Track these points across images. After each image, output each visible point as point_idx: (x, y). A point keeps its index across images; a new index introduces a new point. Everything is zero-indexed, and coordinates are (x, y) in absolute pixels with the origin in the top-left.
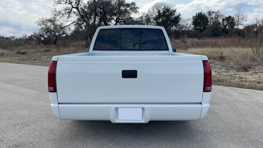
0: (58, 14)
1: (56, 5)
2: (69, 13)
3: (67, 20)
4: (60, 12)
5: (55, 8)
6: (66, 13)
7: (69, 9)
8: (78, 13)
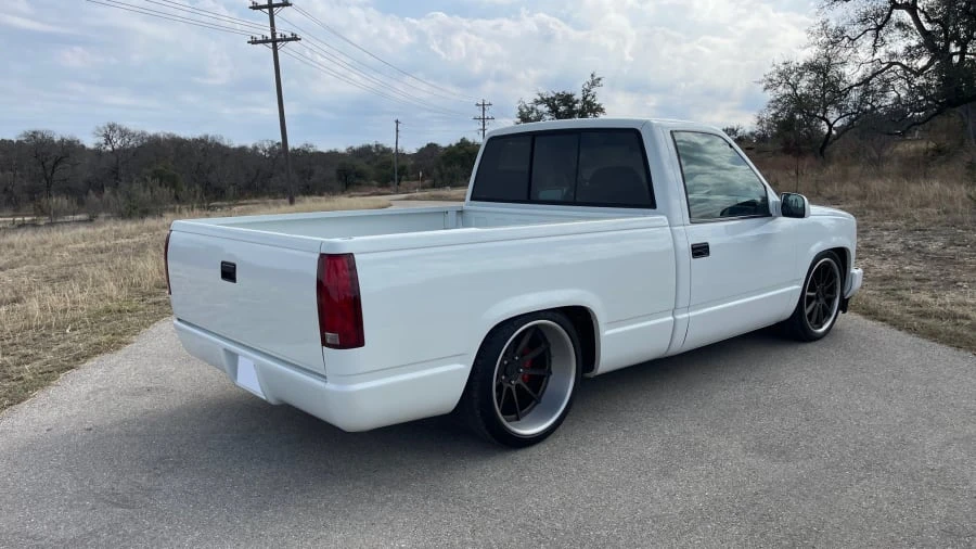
0: (834, 40)
1: (826, 9)
2: (879, 28)
3: (870, 59)
4: (842, 32)
5: (823, 17)
6: (865, 32)
7: (878, 17)
8: (913, 26)
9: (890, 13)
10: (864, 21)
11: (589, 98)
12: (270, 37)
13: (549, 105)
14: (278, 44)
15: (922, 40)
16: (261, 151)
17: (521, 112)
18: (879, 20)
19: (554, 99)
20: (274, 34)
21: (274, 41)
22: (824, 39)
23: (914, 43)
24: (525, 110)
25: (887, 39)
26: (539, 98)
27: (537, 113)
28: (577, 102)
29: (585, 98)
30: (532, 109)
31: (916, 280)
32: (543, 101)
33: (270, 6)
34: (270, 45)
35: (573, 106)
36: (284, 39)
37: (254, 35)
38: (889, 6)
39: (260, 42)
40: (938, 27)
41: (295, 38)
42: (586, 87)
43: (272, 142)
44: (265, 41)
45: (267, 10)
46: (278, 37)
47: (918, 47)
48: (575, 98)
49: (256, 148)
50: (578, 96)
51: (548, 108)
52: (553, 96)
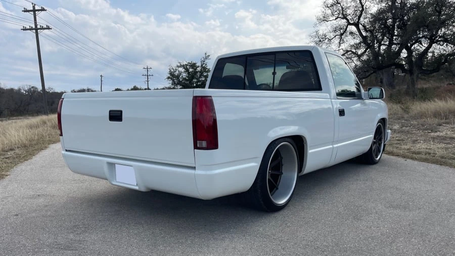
0: (322, 40)
1: (318, 25)
2: (342, 34)
3: (338, 49)
4: (325, 36)
5: (316, 29)
6: (335, 37)
7: (341, 29)
8: (358, 33)
9: (347, 27)
10: (335, 31)
11: (204, 66)
12: (34, 27)
13: (184, 68)
14: (38, 31)
15: (362, 40)
16: (22, 91)
17: (170, 71)
18: (342, 31)
19: (187, 65)
20: (36, 25)
21: (36, 29)
22: (317, 39)
23: (358, 41)
24: (172, 70)
25: (345, 40)
26: (179, 65)
27: (179, 72)
28: (198, 67)
29: (202, 65)
30: (176, 70)
31: (398, 140)
32: (181, 66)
33: (34, 11)
34: (34, 31)
35: (196, 69)
36: (42, 28)
37: (25, 26)
38: (346, 24)
39: (28, 29)
40: (368, 34)
41: (48, 28)
42: (203, 59)
43: (30, 86)
44: (31, 29)
45: (32, 13)
46: (39, 27)
47: (360, 43)
48: (197, 65)
49: (20, 90)
50: (199, 64)
51: (184, 70)
52: (187, 63)
